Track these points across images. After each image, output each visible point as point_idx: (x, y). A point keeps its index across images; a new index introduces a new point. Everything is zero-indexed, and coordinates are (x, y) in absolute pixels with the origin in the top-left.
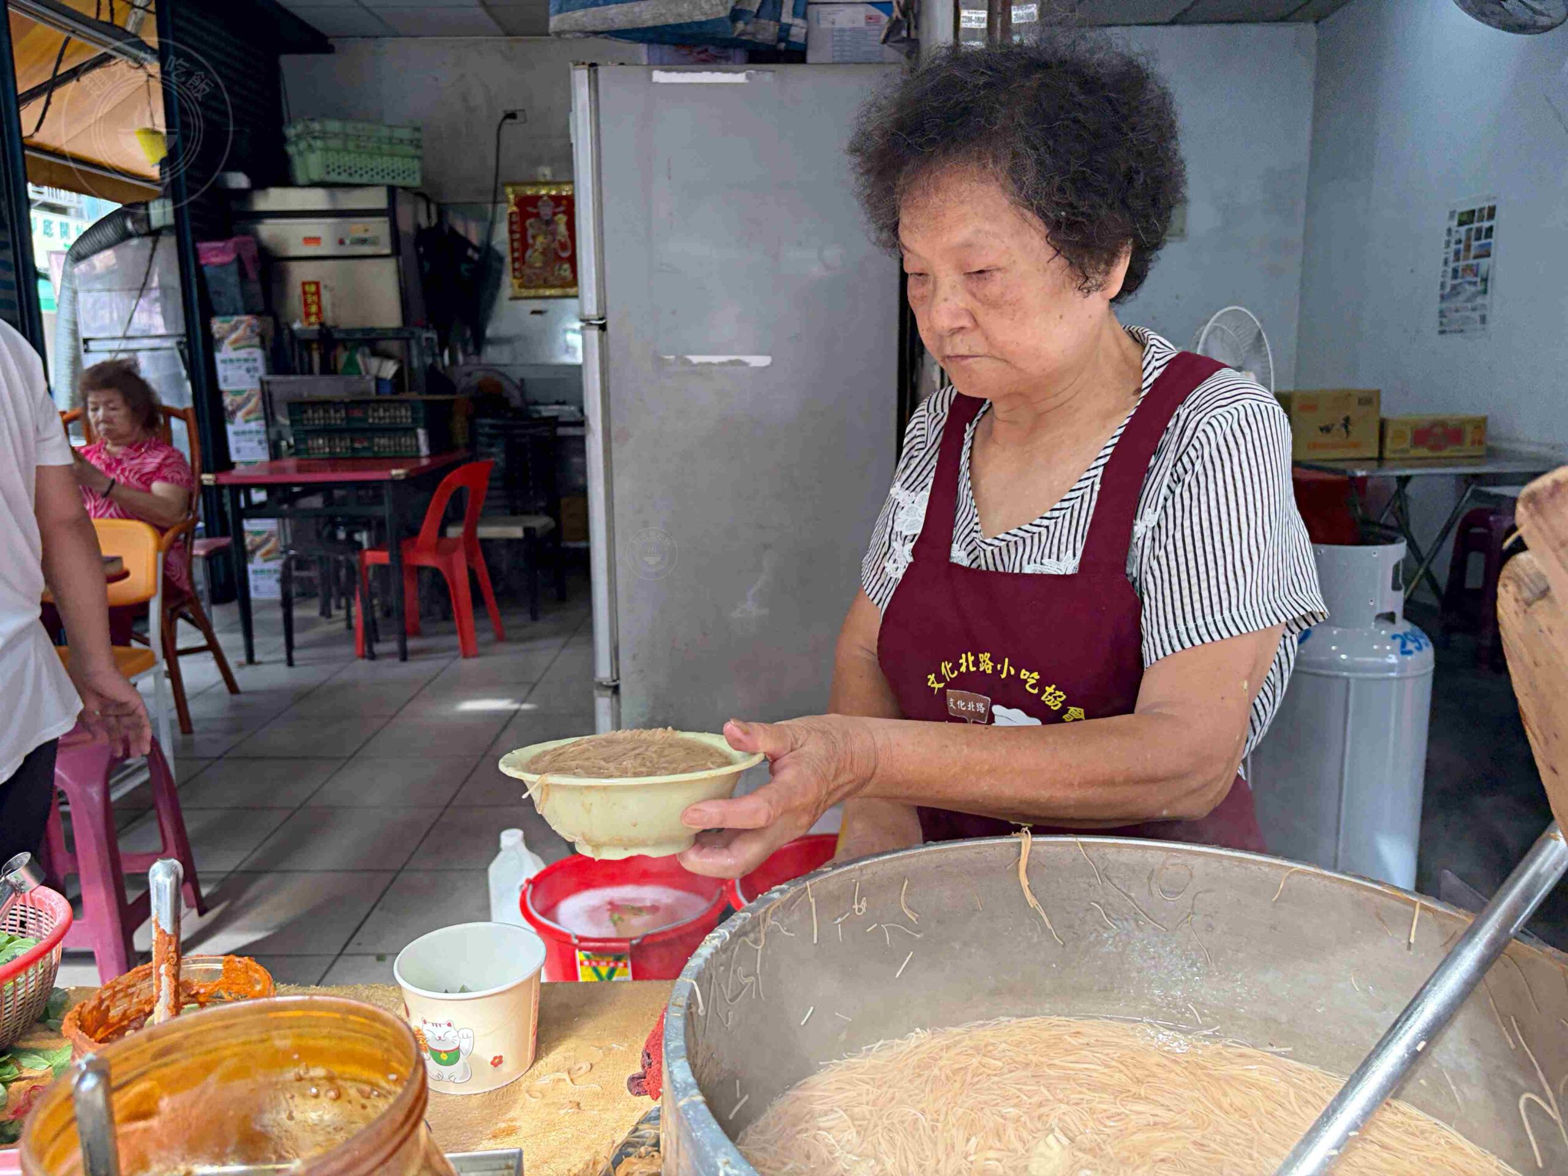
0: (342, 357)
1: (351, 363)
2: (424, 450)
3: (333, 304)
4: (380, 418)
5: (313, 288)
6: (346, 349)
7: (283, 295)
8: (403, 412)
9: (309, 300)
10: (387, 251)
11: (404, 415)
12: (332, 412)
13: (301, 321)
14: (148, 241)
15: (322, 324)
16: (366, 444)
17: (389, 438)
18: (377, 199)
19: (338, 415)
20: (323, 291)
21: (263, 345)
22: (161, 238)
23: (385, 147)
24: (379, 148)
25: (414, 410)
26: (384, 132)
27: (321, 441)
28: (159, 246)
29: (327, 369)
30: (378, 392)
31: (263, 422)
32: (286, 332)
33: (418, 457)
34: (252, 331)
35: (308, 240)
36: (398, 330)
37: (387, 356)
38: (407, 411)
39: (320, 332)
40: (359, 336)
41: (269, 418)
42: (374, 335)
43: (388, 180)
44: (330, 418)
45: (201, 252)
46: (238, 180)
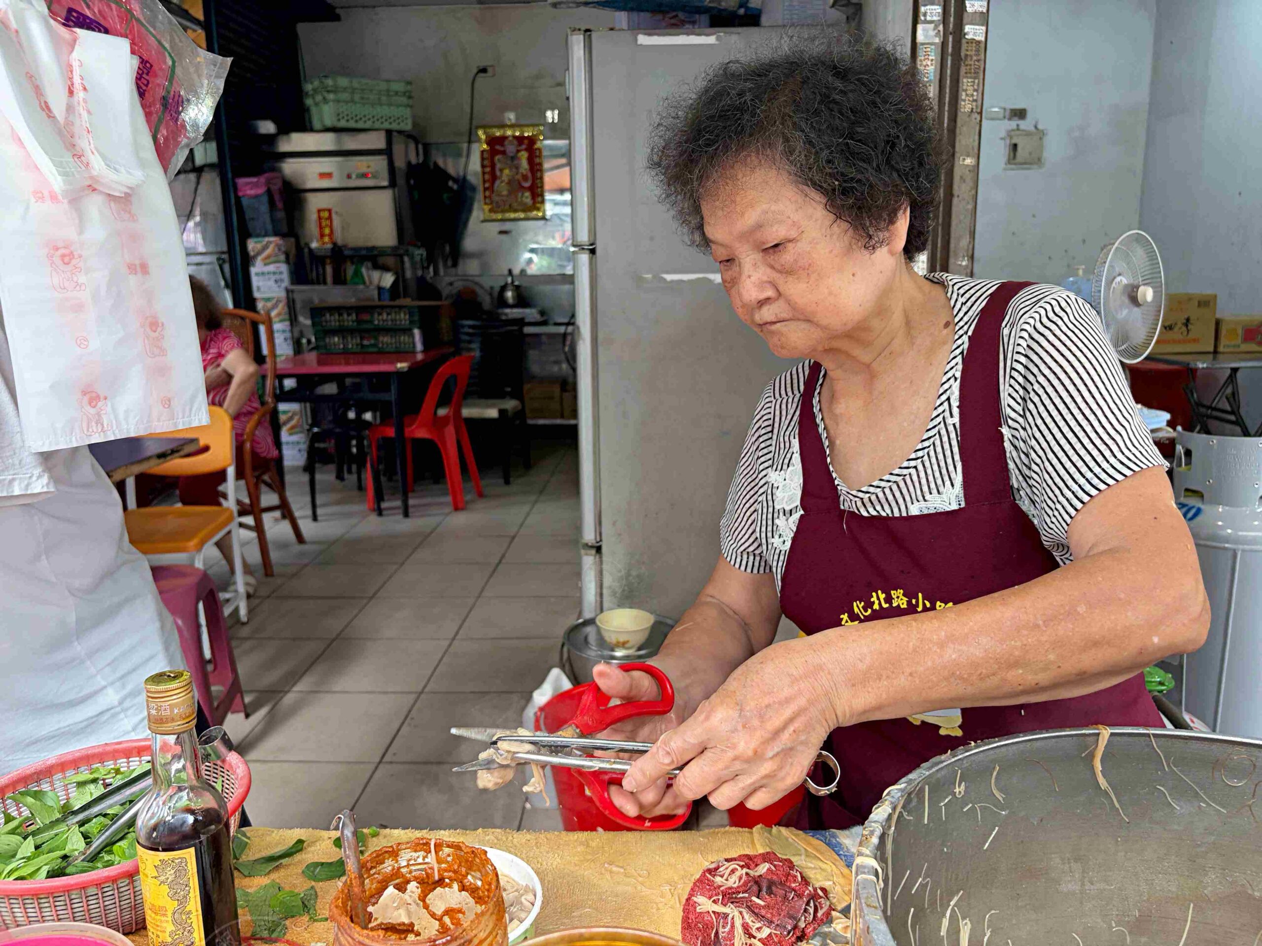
0: (350, 270)
1: (357, 273)
2: (419, 347)
3: (343, 228)
4: (384, 321)
5: (326, 214)
6: (353, 263)
7: (302, 220)
8: (402, 315)
9: (324, 224)
10: (386, 183)
11: (403, 318)
12: (345, 316)
13: (317, 241)
14: (192, 177)
15: (335, 244)
16: (373, 342)
17: (391, 336)
18: (377, 141)
19: (350, 318)
20: (334, 216)
21: (287, 261)
22: (203, 174)
23: (384, 98)
24: (379, 99)
25: (411, 314)
26: (383, 86)
27: (336, 339)
28: (202, 180)
29: (339, 280)
30: (380, 299)
31: (288, 323)
32: (306, 250)
33: (414, 352)
34: (279, 250)
35: (323, 176)
36: (394, 249)
37: (385, 268)
38: (405, 315)
39: (333, 249)
40: (364, 252)
41: (293, 319)
42: (375, 253)
43: (386, 126)
44: (344, 321)
45: (239, 186)
46: (267, 127)
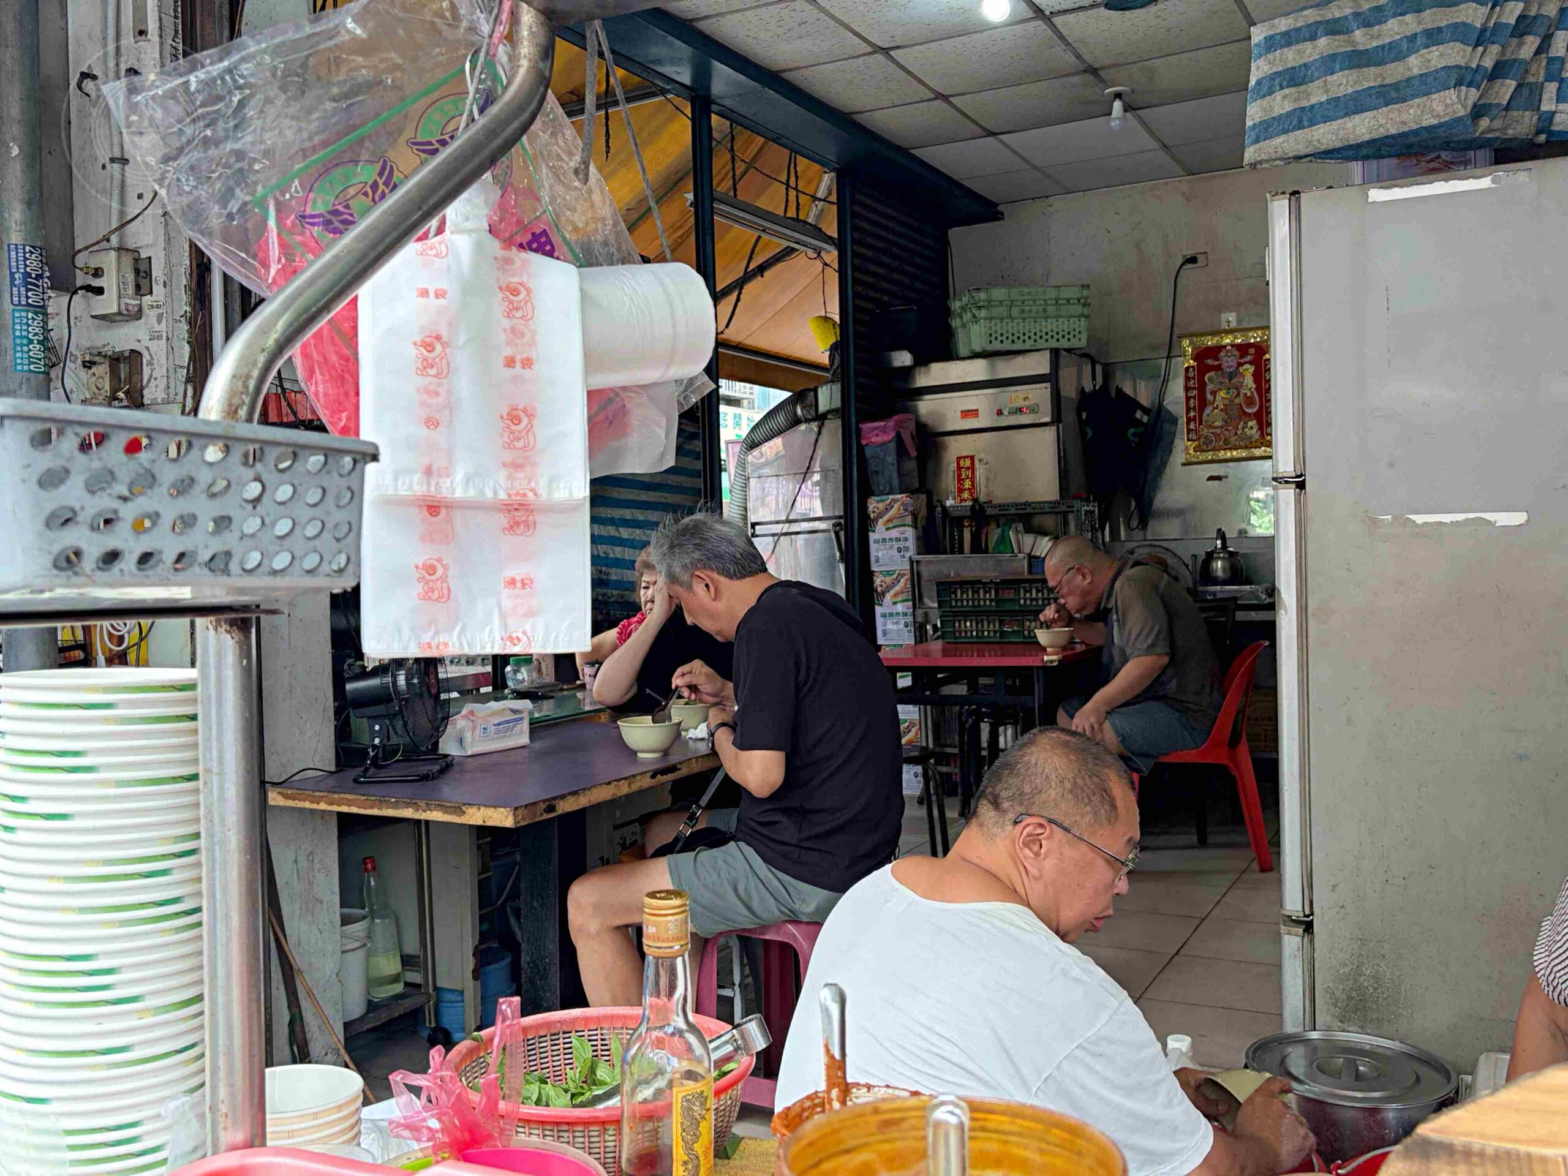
0: (994, 534)
1: (1003, 538)
3: (987, 480)
4: (1032, 599)
5: (967, 463)
6: (998, 525)
7: (937, 472)
9: (964, 475)
10: (1047, 419)
12: (981, 593)
13: (954, 498)
14: (813, 426)
15: (975, 500)
16: (1016, 628)
18: (1039, 365)
19: (987, 596)
20: (977, 465)
21: (915, 524)
22: (827, 422)
23: (1050, 309)
24: (1044, 311)
26: (1050, 294)
28: (825, 430)
29: (978, 547)
30: (1031, 571)
31: (910, 604)
32: (939, 509)
34: (906, 510)
35: (966, 414)
36: (1055, 504)
37: (1041, 531)
39: (973, 507)
40: (1013, 510)
41: (916, 600)
42: (1029, 510)
43: (1052, 344)
44: (979, 599)
45: (863, 433)
46: (903, 358)
